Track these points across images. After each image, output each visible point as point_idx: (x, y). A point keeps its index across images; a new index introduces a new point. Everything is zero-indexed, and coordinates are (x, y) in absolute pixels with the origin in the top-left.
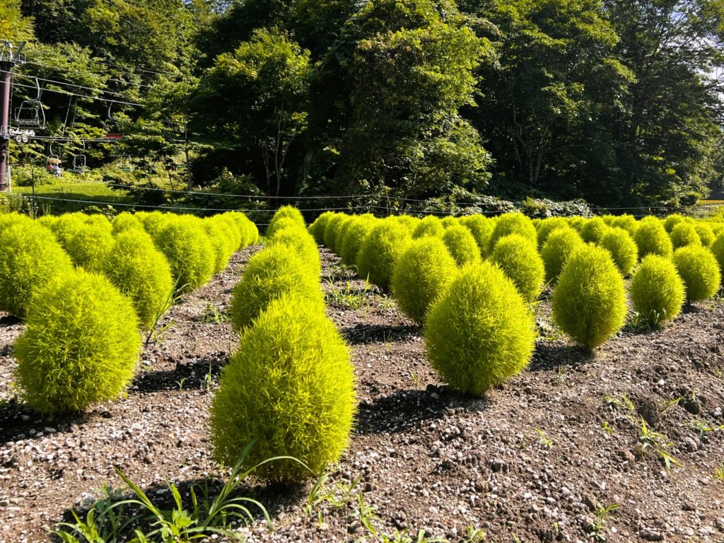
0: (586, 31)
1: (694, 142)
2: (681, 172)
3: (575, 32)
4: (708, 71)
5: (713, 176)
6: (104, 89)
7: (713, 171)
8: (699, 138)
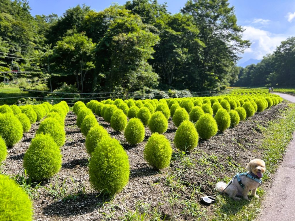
0: (188, 29)
1: (224, 67)
2: (220, 78)
3: (184, 29)
4: (229, 42)
5: (231, 79)
6: (8, 53)
7: (231, 77)
8: (226, 66)
